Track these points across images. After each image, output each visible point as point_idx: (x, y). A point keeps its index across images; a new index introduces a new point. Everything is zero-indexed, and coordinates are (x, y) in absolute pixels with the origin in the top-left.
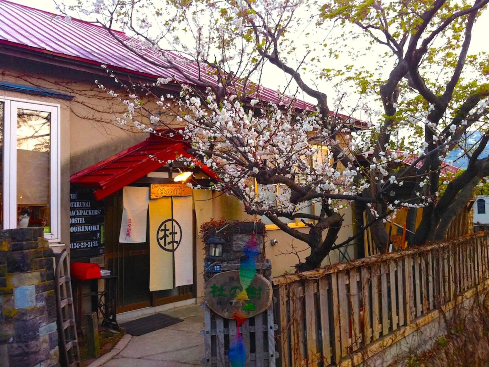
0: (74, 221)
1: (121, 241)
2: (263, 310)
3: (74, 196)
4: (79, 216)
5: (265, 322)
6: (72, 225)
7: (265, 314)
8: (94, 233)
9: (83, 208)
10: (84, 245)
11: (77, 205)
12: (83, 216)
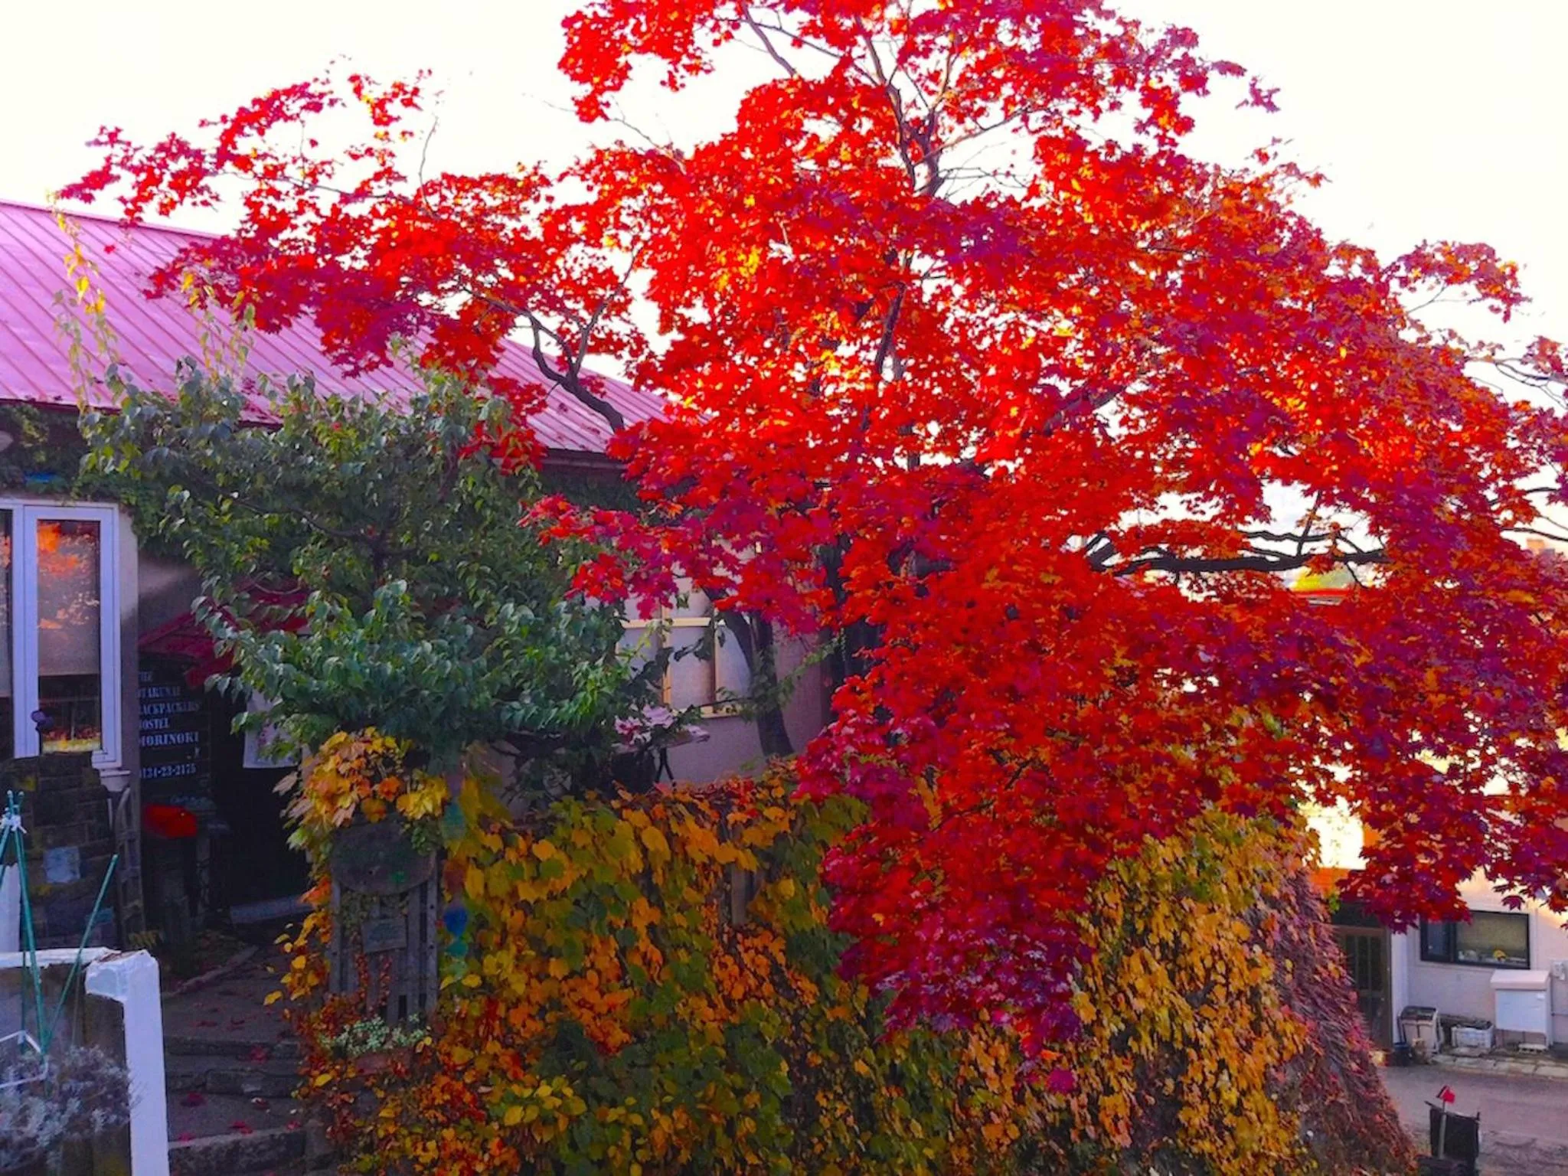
0: (147, 724)
1: (246, 765)
2: (421, 880)
3: (148, 677)
4: (158, 716)
5: (424, 899)
6: (144, 733)
7: (423, 888)
8: (187, 748)
9: (164, 700)
10: (166, 770)
11: (154, 693)
12: (165, 714)
